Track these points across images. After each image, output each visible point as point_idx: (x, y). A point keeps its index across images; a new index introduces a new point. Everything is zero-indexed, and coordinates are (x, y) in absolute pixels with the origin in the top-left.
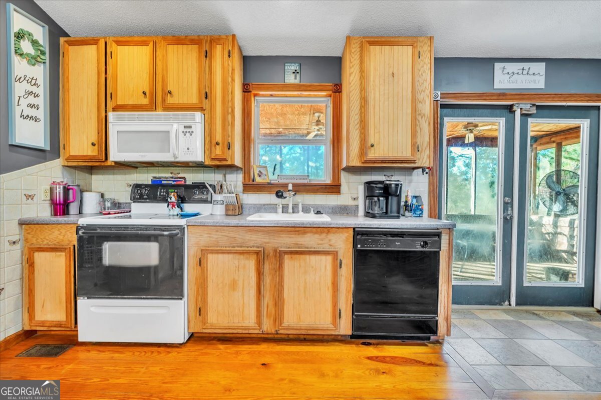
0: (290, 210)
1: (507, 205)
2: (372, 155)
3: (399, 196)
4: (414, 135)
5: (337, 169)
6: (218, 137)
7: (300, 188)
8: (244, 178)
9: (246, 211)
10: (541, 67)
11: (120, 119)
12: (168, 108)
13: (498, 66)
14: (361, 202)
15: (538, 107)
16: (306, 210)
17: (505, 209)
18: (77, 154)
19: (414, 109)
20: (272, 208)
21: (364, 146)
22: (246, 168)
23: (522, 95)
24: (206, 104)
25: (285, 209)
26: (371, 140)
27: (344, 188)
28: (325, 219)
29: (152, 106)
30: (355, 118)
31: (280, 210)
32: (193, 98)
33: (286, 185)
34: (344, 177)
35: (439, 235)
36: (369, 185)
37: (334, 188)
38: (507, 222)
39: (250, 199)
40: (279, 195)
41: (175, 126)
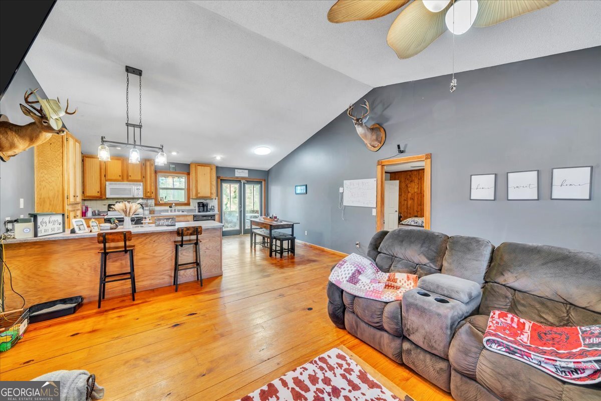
0: (173, 211)
1: (240, 207)
2: (199, 195)
3: (207, 207)
4: (211, 190)
5: (189, 198)
6: (149, 190)
7: (177, 204)
8: (155, 201)
9: (156, 213)
10: (247, 171)
11: (110, 184)
12: (128, 180)
13: (236, 170)
14: (197, 208)
15: (247, 181)
16: (179, 211)
17: (240, 208)
18: (90, 195)
19: (211, 184)
20: (167, 211)
21: (197, 193)
22: (156, 199)
23: (243, 178)
24: (144, 180)
25: (171, 211)
26: (199, 192)
27: (191, 204)
28: (185, 213)
29: (123, 180)
30: (194, 185)
31: (169, 211)
32: (139, 178)
33: (172, 204)
34: (191, 201)
35: (214, 215)
36: (199, 203)
37: (188, 204)
38: (241, 212)
39: (158, 208)
40: (170, 207)
41: (133, 187)
